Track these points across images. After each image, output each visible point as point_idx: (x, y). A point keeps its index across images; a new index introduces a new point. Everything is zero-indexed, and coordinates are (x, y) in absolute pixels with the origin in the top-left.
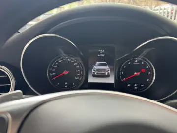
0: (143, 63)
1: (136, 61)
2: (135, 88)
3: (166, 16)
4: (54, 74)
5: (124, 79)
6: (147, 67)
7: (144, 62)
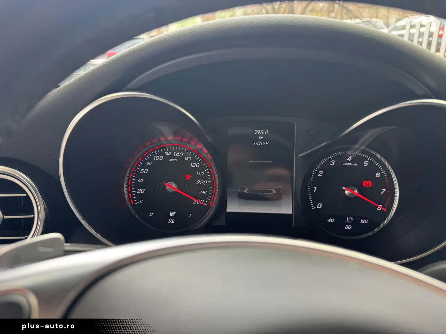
0: (366, 163)
1: (350, 159)
2: (347, 227)
3: (415, 43)
4: (141, 191)
5: (320, 206)
6: (378, 175)
7: (370, 162)
